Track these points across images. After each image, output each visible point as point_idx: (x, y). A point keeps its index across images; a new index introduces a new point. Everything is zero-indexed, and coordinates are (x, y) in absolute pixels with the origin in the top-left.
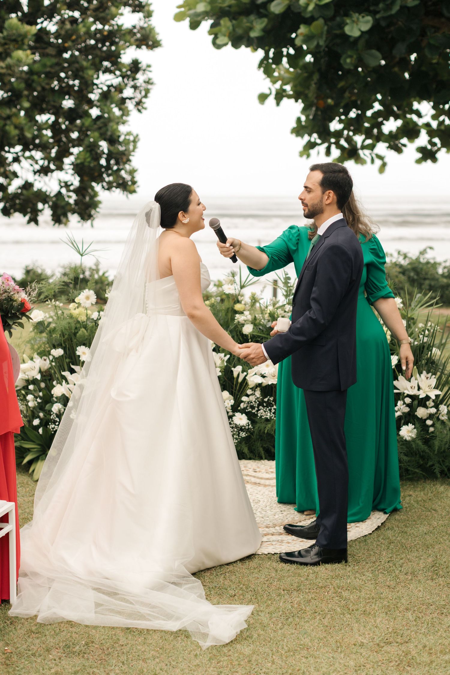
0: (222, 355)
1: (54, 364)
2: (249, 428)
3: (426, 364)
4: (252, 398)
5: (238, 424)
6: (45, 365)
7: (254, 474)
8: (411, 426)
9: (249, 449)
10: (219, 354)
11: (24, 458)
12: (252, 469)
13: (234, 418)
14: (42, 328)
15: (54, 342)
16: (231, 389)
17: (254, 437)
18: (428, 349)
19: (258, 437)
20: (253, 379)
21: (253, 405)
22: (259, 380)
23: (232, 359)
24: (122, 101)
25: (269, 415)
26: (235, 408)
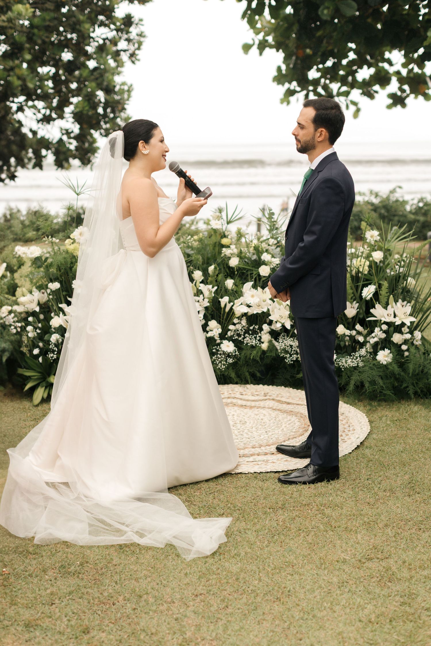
0: (211, 286)
1: (51, 297)
2: (235, 355)
3: (402, 293)
4: (239, 327)
5: (226, 351)
6: (43, 298)
7: (241, 397)
8: (387, 351)
9: (236, 374)
10: (207, 286)
11: (26, 385)
12: (238, 393)
13: (222, 345)
14: (39, 263)
15: (51, 276)
16: (219, 319)
17: (240, 363)
18: (403, 279)
19: (244, 362)
20: (240, 309)
21: (239, 333)
22: (245, 310)
23: (219, 290)
24: (117, 54)
25: (254, 342)
26: (223, 336)
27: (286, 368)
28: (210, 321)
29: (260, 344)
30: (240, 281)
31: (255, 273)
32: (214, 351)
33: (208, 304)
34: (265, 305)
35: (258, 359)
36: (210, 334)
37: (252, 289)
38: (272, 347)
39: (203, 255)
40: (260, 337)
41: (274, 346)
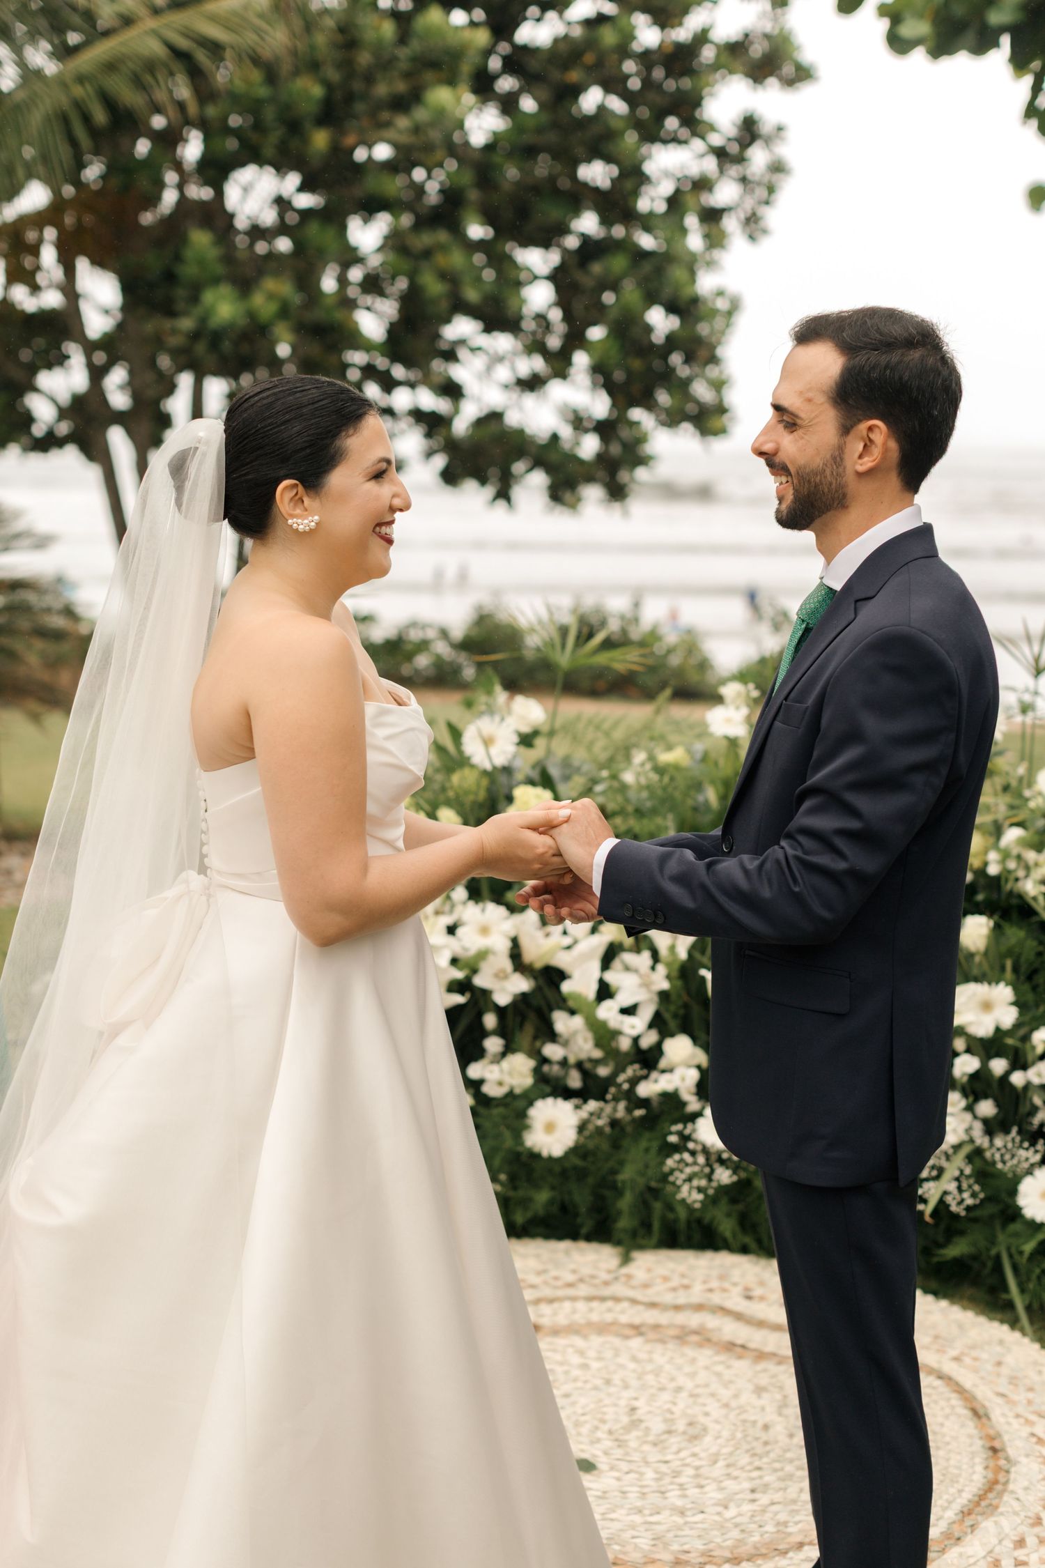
9: (740, 1222)
24: (712, 216)
28: (672, 1035)
32: (673, 1139)
33: (669, 984)
36: (668, 1081)
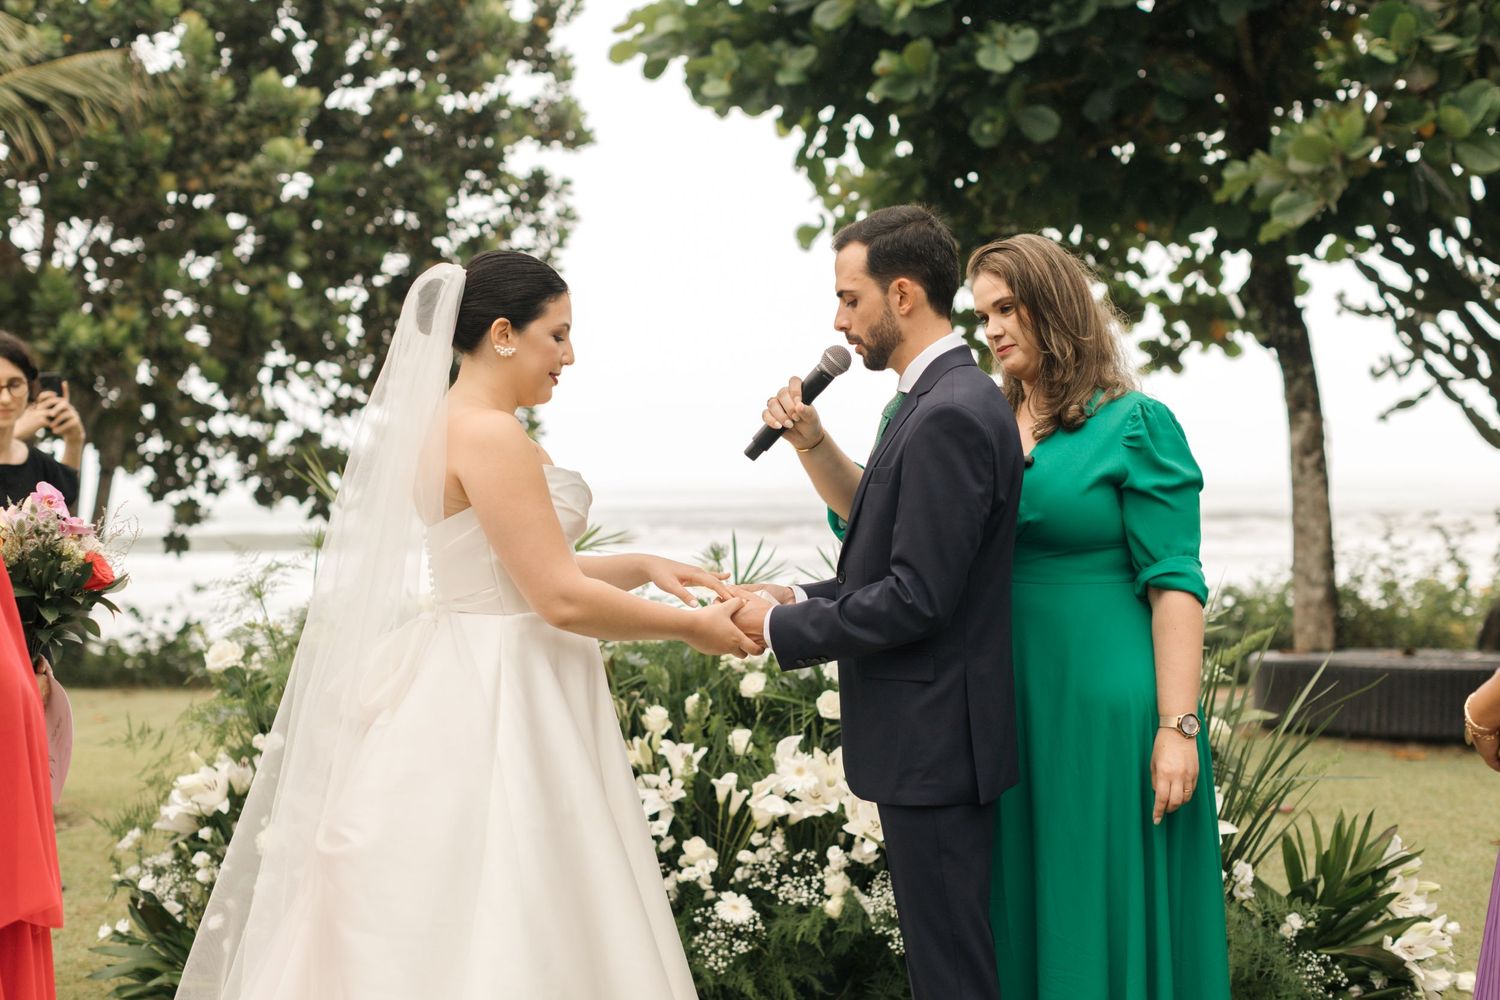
0: (689, 747)
2: (755, 931)
4: (764, 855)
5: (728, 921)
9: (757, 984)
10: (681, 745)
13: (718, 905)
14: (237, 684)
15: (262, 718)
16: (710, 833)
17: (768, 954)
19: (779, 953)
20: (766, 805)
21: (766, 872)
22: (781, 808)
23: (712, 757)
25: (803, 896)
26: (721, 882)
27: (892, 969)
28: (688, 839)
29: (821, 901)
30: (768, 734)
31: (805, 712)
32: (698, 919)
33: (683, 794)
34: (835, 795)
35: (815, 940)
36: (687, 875)
37: (799, 754)
38: (853, 910)
39: (669, 667)
40: (821, 882)
41: (857, 905)
